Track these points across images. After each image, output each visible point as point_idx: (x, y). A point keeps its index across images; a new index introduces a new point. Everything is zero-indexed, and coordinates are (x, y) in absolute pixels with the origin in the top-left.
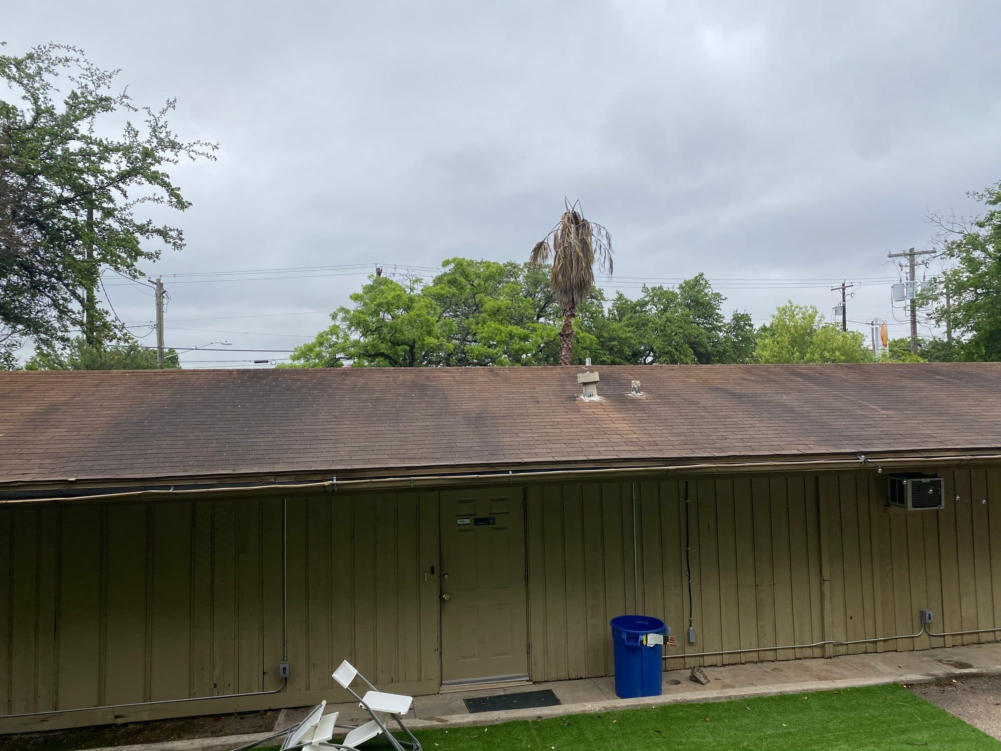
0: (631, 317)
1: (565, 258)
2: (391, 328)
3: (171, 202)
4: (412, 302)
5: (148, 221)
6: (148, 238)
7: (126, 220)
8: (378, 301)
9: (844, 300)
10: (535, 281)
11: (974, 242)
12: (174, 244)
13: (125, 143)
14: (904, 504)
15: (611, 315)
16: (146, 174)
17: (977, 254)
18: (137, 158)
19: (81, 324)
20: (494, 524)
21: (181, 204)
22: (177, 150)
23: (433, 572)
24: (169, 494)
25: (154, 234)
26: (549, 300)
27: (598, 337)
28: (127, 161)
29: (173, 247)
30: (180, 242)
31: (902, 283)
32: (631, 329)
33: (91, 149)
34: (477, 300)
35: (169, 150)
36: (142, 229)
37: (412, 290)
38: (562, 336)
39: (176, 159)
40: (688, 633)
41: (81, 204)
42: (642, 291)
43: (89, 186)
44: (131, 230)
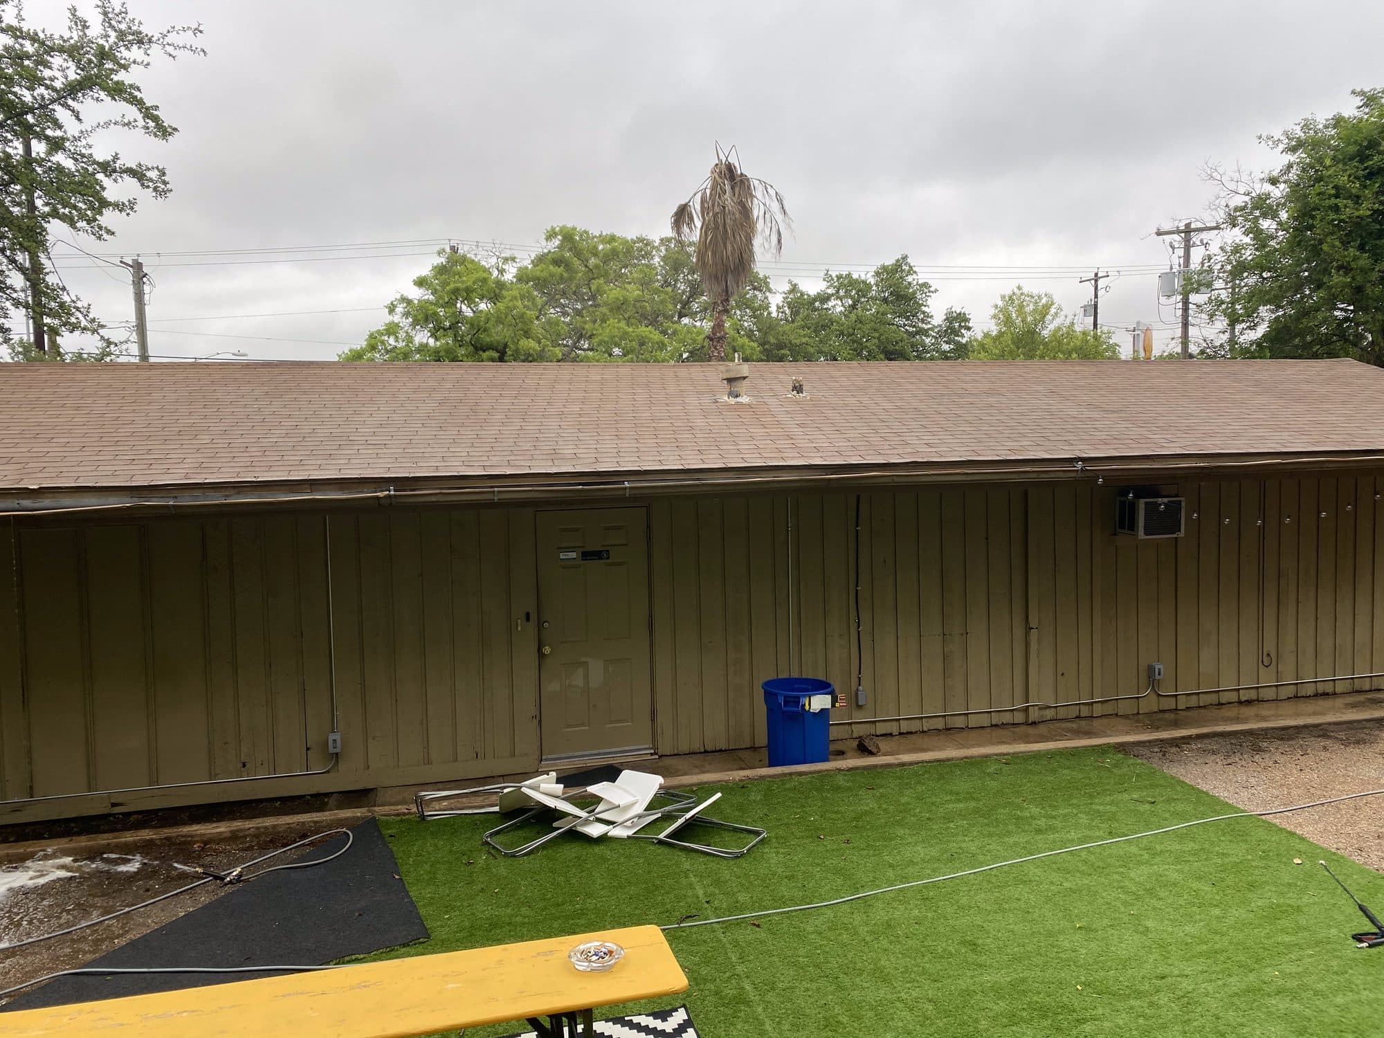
0: (808, 316)
1: (717, 227)
2: (472, 325)
3: (148, 128)
4: (501, 290)
5: (114, 154)
6: (115, 181)
7: (83, 156)
8: (452, 286)
9: (1096, 296)
10: (676, 263)
11: (1262, 206)
12: (155, 189)
13: (72, 38)
14: (1133, 530)
15: (780, 314)
16: (106, 86)
17: (1267, 224)
18: (90, 61)
19: (27, 306)
20: (608, 558)
21: (164, 131)
22: (147, 47)
23: (528, 619)
24: (168, 507)
25: (125, 176)
26: (695, 291)
27: (762, 344)
28: (77, 66)
29: (154, 194)
30: (163, 186)
31: (1173, 271)
32: (807, 331)
33: (22, 45)
34: (594, 288)
35: (135, 47)
36: (107, 168)
37: (502, 272)
38: (711, 339)
39: (147, 59)
40: (857, 695)
41: (14, 131)
42: (824, 280)
43: (23, 103)
44: (90, 169)
